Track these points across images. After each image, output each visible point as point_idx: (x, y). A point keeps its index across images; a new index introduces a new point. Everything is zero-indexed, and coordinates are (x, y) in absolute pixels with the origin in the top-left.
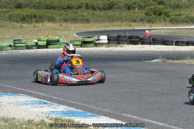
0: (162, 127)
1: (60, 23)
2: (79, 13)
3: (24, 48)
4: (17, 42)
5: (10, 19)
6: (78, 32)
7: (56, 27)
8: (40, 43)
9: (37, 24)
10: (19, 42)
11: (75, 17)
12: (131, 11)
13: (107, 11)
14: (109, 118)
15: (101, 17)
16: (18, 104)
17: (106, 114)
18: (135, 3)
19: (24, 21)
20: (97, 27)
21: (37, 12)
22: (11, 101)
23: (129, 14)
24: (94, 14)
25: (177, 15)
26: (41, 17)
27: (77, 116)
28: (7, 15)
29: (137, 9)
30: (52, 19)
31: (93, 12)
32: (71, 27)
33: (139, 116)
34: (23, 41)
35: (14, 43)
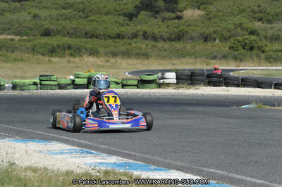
0: (261, 185)
1: (106, 58)
2: (133, 45)
3: (54, 87)
4: (44, 78)
5: (33, 50)
6: (132, 70)
7: (99, 63)
8: (78, 81)
9: (72, 59)
10: (48, 78)
11: (128, 50)
12: (209, 44)
13: (173, 43)
14: (182, 173)
15: (165, 51)
16: (50, 152)
17: (177, 168)
18: (215, 32)
19: (54, 54)
20: (160, 65)
21: (72, 42)
22: (40, 149)
23: (206, 47)
24: (156, 47)
25: (276, 51)
26: (79, 49)
27: (136, 170)
28: (29, 44)
29: (217, 40)
30: (94, 53)
31: (153, 43)
32: (121, 63)
33: (227, 171)
34: (54, 78)
35: (41, 80)
